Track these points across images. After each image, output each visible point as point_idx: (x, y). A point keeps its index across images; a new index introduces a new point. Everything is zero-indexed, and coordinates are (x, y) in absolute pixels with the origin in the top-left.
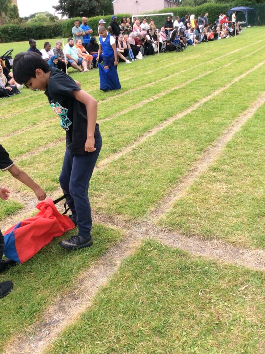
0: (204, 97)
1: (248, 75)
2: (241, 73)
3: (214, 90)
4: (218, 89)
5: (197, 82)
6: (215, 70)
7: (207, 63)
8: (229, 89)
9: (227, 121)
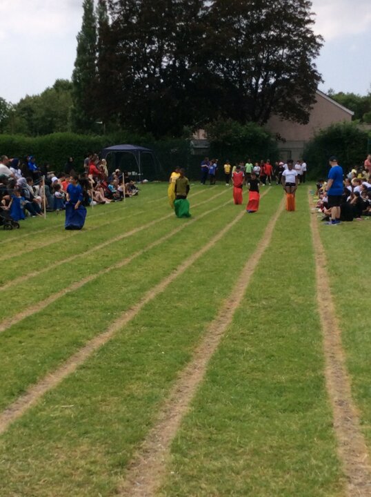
1: (170, 285)
2: (156, 281)
4: (119, 316)
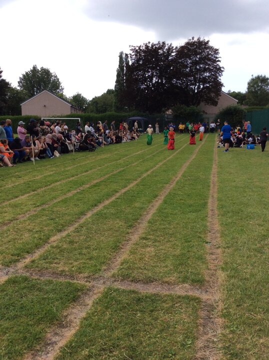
0: (122, 188)
1: (153, 172)
3: (129, 183)
4: (132, 182)
5: (113, 176)
6: (126, 167)
7: (118, 161)
8: (141, 182)
9: (145, 206)
